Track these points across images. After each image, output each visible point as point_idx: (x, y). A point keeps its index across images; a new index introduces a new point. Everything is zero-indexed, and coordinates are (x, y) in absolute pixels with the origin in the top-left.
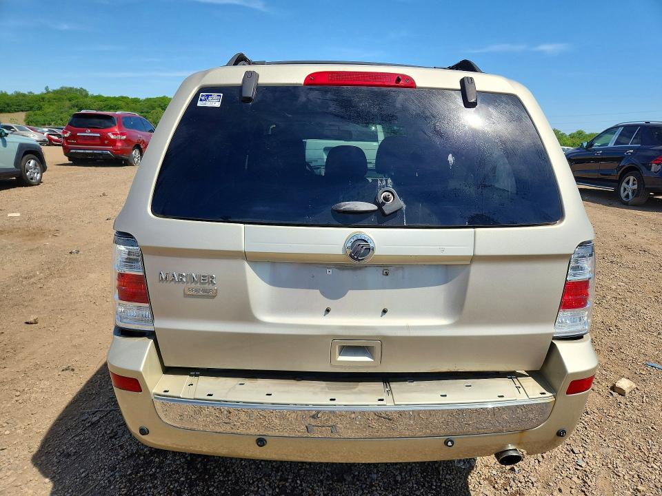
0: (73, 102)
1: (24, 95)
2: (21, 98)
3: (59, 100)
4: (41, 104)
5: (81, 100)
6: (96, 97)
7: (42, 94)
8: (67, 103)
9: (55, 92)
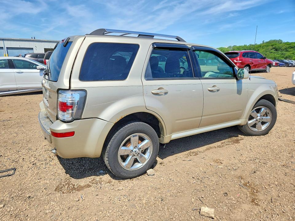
0: (274, 47)
1: (253, 45)
2: (251, 47)
3: (267, 46)
4: (259, 49)
5: (278, 45)
6: (286, 43)
7: (261, 44)
8: (271, 47)
9: (267, 43)
